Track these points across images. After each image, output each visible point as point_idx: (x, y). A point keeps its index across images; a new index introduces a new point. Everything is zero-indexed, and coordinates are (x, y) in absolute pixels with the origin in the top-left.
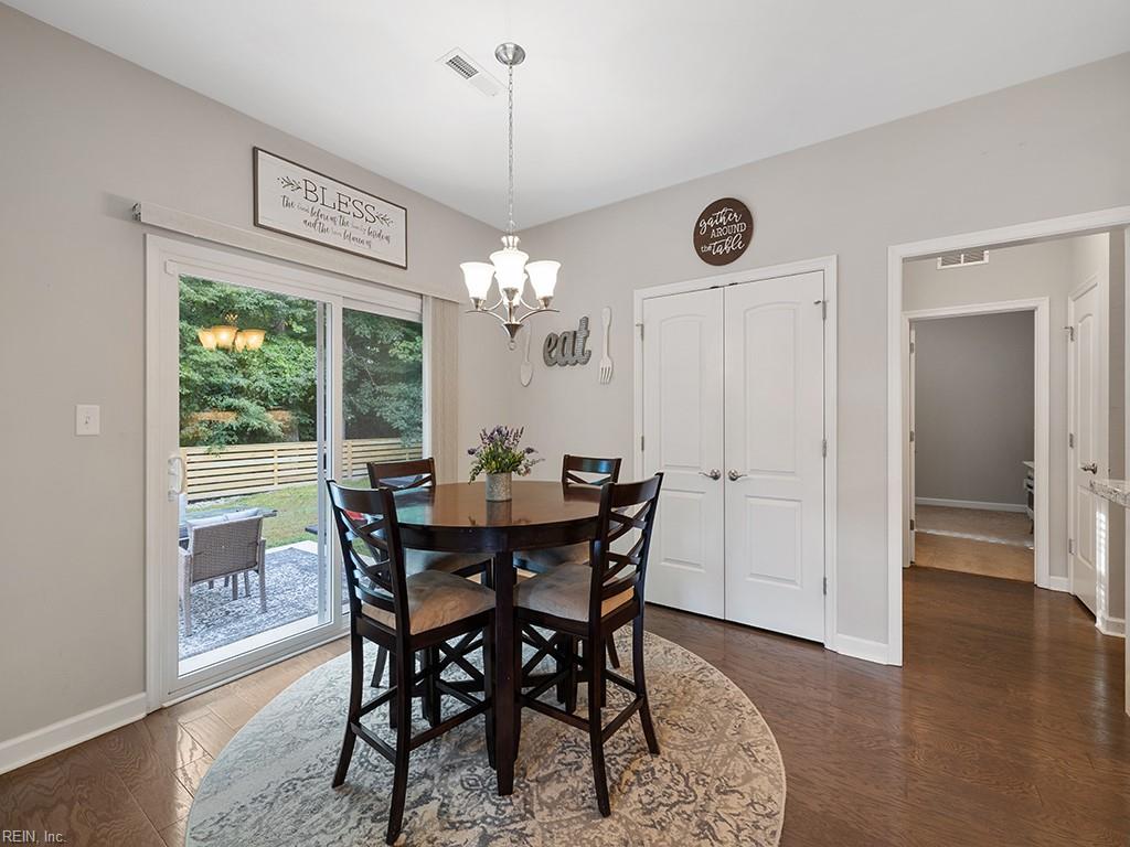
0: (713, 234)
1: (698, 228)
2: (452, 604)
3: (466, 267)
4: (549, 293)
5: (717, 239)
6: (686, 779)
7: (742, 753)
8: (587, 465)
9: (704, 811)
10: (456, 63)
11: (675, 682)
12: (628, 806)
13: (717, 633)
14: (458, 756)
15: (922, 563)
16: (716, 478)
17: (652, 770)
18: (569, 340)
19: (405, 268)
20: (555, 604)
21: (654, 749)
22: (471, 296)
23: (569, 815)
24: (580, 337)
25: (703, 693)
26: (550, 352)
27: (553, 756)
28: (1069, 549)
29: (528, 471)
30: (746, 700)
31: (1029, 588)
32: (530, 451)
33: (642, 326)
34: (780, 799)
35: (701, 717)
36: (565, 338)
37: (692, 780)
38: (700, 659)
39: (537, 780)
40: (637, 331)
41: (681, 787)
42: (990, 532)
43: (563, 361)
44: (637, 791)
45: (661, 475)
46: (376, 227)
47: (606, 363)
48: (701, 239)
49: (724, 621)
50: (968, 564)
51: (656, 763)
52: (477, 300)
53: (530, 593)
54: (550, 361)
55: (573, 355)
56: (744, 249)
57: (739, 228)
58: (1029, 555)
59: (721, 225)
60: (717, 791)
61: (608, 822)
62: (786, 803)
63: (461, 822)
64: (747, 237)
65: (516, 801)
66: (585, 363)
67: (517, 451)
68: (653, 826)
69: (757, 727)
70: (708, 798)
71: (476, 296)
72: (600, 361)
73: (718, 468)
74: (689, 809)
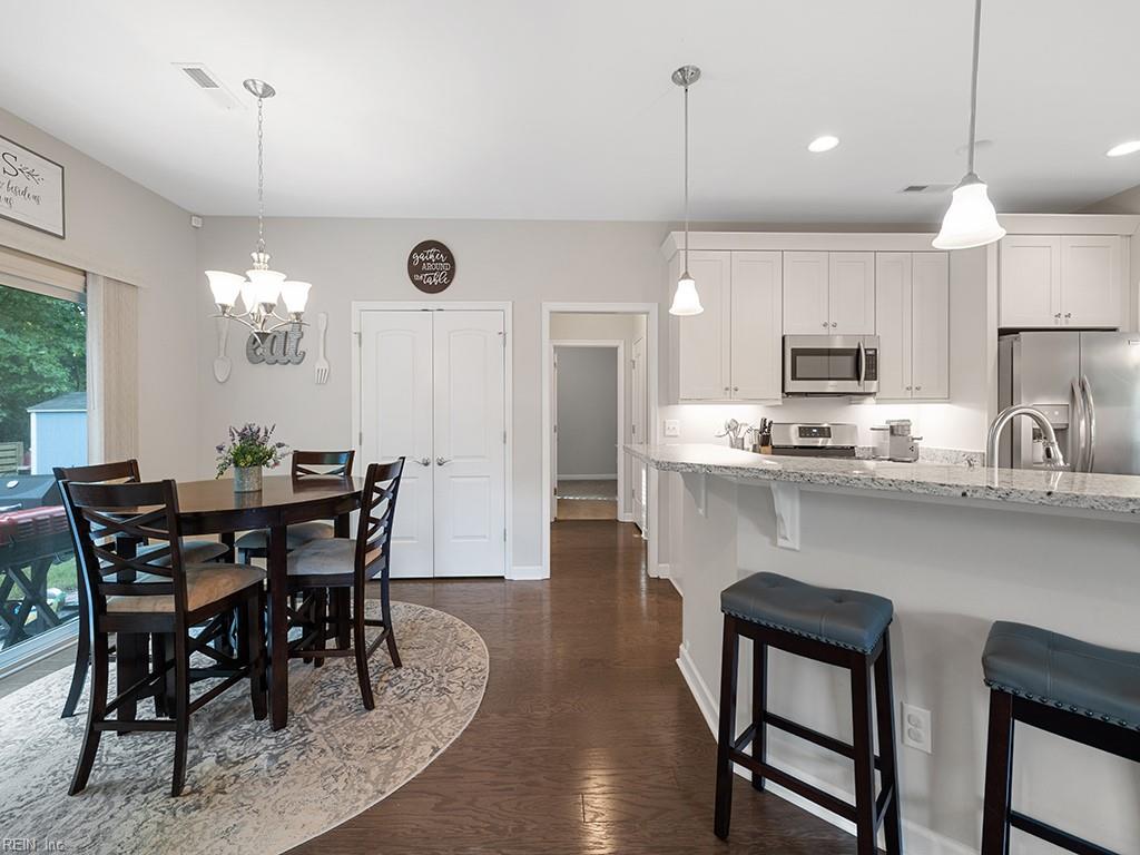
0: (424, 267)
1: (411, 260)
2: (224, 581)
3: (209, 273)
4: (301, 309)
5: (428, 272)
6: (425, 673)
7: (459, 648)
8: (328, 458)
9: (440, 683)
10: (197, 75)
11: (403, 625)
12: (387, 699)
13: (429, 587)
14: (215, 726)
15: (561, 518)
16: (426, 464)
17: (399, 676)
18: (281, 339)
19: (63, 238)
20: (323, 564)
21: (398, 664)
22: (217, 302)
23: (341, 720)
24: (293, 337)
25: (426, 625)
26: (255, 350)
27: (314, 695)
28: (633, 495)
29: (276, 464)
30: (458, 620)
31: (614, 523)
32: (280, 445)
33: (360, 334)
34: (486, 662)
35: (428, 639)
36: (275, 337)
37: (428, 671)
38: (418, 607)
39: (305, 712)
40: (355, 338)
41: (423, 676)
42: (599, 493)
43: (272, 359)
44: (390, 691)
45: (404, 458)
46: (21, 181)
47: (322, 365)
48: (414, 269)
49: (434, 578)
50: (586, 515)
51: (401, 672)
52: (224, 307)
53: (296, 562)
54: (254, 358)
55: (284, 354)
56: (449, 283)
57: (445, 266)
58: (615, 504)
59: (430, 261)
60: (447, 671)
61: (373, 713)
62: (490, 662)
63: (246, 758)
64: (451, 275)
65: (291, 730)
66: (298, 363)
67: (269, 447)
68: (408, 702)
69: (468, 633)
70: (441, 676)
71: (225, 303)
72: (316, 363)
73: (427, 456)
74: (430, 686)
